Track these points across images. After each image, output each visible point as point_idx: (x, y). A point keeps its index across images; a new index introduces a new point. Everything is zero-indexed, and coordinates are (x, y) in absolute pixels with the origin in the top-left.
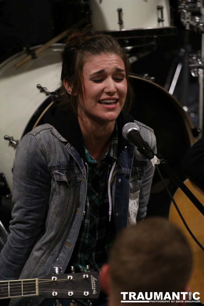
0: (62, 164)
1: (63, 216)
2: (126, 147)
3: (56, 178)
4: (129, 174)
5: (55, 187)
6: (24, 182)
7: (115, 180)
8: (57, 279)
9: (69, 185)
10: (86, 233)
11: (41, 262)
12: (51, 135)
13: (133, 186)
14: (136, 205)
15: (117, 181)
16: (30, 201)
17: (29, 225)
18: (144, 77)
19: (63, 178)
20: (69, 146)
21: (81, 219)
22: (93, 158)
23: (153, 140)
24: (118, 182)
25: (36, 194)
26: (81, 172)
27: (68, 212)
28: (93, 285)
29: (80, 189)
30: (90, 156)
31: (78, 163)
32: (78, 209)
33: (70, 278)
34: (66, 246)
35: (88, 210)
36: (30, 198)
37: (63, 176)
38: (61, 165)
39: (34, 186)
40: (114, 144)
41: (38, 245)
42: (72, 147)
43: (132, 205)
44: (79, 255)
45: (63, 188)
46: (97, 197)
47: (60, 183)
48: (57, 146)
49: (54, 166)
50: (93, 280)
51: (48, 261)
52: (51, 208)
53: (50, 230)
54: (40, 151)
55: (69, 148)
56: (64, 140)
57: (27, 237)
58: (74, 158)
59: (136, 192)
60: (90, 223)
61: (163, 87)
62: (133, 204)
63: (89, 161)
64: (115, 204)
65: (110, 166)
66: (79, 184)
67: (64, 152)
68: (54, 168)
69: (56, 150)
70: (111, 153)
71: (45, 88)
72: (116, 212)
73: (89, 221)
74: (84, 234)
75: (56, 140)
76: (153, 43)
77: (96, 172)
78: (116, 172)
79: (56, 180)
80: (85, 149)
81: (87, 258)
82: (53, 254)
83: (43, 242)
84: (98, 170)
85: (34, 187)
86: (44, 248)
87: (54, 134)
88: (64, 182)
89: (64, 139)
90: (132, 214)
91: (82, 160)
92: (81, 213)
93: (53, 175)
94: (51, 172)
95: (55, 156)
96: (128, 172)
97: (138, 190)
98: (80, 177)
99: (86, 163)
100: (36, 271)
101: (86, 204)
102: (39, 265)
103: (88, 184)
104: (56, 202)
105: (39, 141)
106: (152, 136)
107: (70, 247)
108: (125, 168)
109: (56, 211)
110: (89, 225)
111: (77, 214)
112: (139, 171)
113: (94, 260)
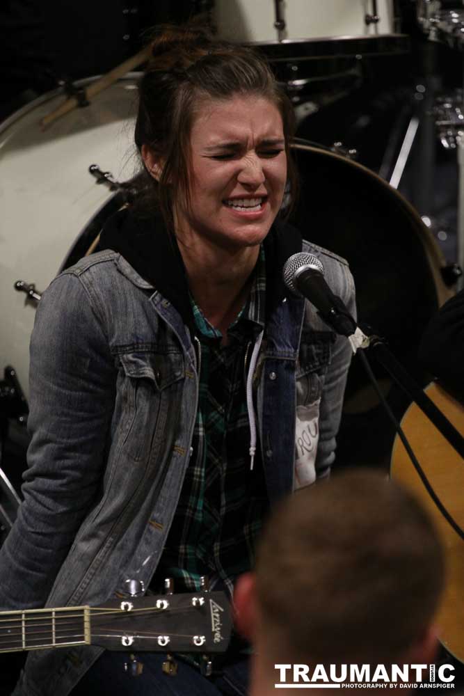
0: (142, 340)
1: (143, 460)
2: (285, 300)
3: (129, 372)
4: (294, 362)
5: (126, 393)
6: (53, 383)
7: (263, 374)
8: (132, 609)
9: (158, 387)
10: (198, 497)
11: (96, 566)
12: (115, 273)
13: (304, 390)
14: (314, 433)
15: (267, 377)
16: (67, 425)
17: (65, 481)
18: (333, 150)
19: (145, 371)
20: (157, 298)
21: (184, 464)
22: (213, 327)
23: (347, 282)
24: (269, 379)
25: (81, 411)
26: (184, 358)
27: (155, 450)
28: (215, 621)
29: (181, 396)
30: (206, 322)
31: (179, 337)
32: (178, 442)
33: (162, 605)
34: (151, 527)
35: (200, 447)
36: (69, 419)
37: (144, 366)
38: (140, 341)
39: (76, 391)
40: (256, 292)
41: (87, 527)
42: (164, 302)
43: (304, 431)
44: (182, 549)
45: (144, 394)
46: (222, 415)
47: (139, 382)
48: (129, 299)
49: (124, 344)
50: (215, 610)
51: (110, 563)
52: (118, 441)
53: (112, 490)
54: (90, 310)
55: (158, 303)
56: (145, 285)
57: (62, 509)
58: (170, 325)
59: (311, 402)
60: (207, 474)
61: (377, 171)
62: (307, 431)
63: (203, 332)
64: (263, 430)
65: (250, 343)
66: (179, 385)
67: (145, 311)
68: (123, 349)
69: (126, 306)
70: (250, 312)
71: (108, 173)
72: (266, 449)
73: (203, 470)
74: (192, 500)
75: (127, 285)
76: (354, 71)
77: (220, 357)
78: (262, 356)
79: (128, 376)
80: (193, 306)
81: (200, 556)
82: (122, 548)
83: (98, 520)
84: (224, 353)
85: (77, 393)
86: (102, 534)
87: (122, 271)
88: (147, 380)
89: (146, 283)
90: (303, 454)
91: (187, 330)
92: (185, 451)
93: (121, 365)
94: (116, 359)
95: (126, 322)
96: (292, 355)
97: (317, 399)
98: (182, 369)
99: (196, 338)
100: (84, 586)
101: (196, 431)
102: (91, 574)
103: (200, 387)
104: (127, 427)
105: (88, 288)
106: (346, 275)
107: (160, 531)
108: (284, 347)
109: (129, 447)
110: (203, 480)
111: (175, 453)
112: (318, 355)
113: (218, 560)
